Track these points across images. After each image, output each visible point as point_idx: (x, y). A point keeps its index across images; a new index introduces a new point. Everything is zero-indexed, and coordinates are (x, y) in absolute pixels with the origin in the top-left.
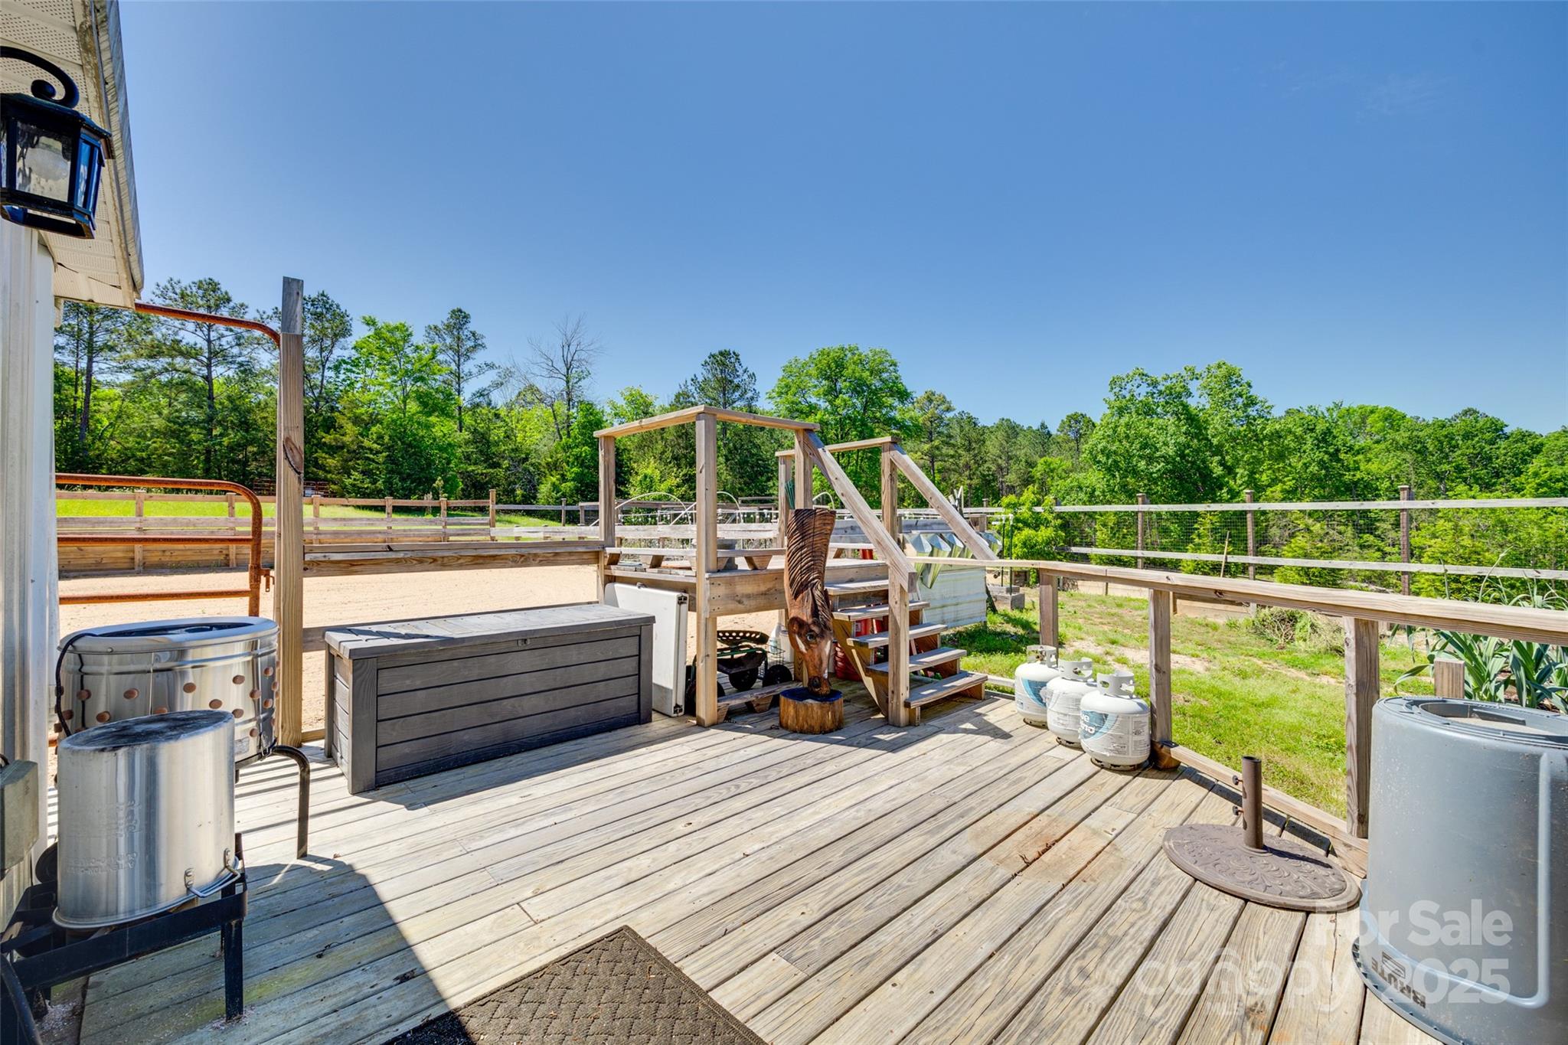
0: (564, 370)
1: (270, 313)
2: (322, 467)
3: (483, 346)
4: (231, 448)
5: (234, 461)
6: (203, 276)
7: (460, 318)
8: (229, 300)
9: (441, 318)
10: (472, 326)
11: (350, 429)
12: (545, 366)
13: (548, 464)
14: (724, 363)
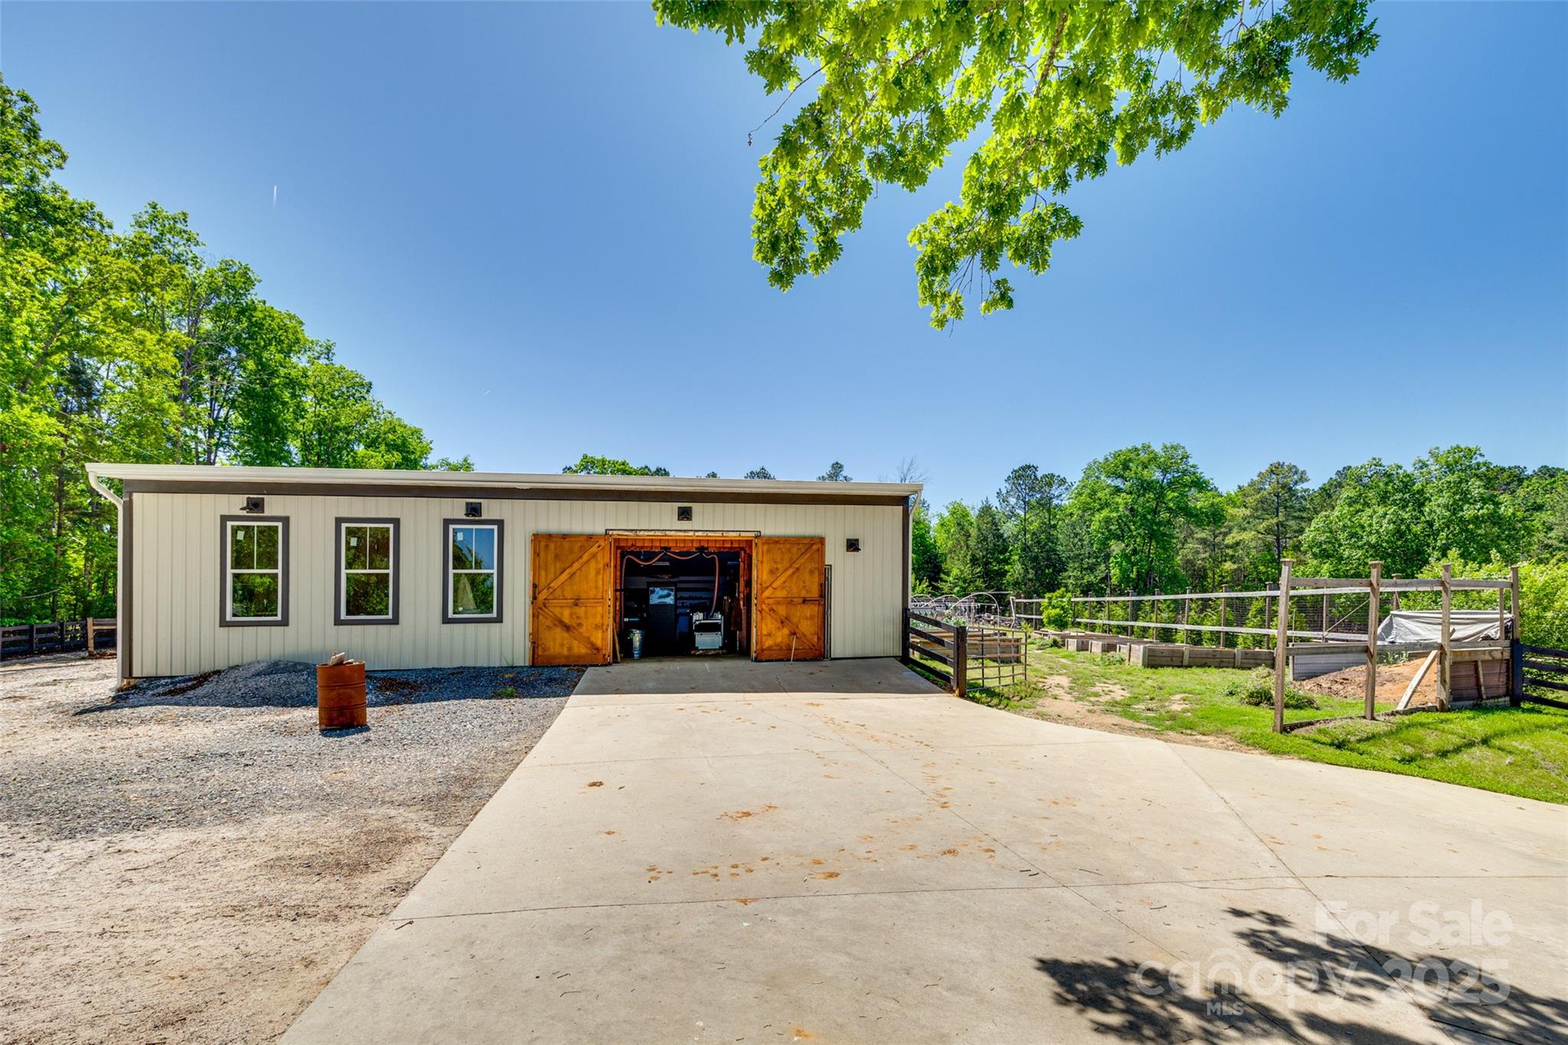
6: (709, 471)
7: (837, 467)
14: (1024, 476)
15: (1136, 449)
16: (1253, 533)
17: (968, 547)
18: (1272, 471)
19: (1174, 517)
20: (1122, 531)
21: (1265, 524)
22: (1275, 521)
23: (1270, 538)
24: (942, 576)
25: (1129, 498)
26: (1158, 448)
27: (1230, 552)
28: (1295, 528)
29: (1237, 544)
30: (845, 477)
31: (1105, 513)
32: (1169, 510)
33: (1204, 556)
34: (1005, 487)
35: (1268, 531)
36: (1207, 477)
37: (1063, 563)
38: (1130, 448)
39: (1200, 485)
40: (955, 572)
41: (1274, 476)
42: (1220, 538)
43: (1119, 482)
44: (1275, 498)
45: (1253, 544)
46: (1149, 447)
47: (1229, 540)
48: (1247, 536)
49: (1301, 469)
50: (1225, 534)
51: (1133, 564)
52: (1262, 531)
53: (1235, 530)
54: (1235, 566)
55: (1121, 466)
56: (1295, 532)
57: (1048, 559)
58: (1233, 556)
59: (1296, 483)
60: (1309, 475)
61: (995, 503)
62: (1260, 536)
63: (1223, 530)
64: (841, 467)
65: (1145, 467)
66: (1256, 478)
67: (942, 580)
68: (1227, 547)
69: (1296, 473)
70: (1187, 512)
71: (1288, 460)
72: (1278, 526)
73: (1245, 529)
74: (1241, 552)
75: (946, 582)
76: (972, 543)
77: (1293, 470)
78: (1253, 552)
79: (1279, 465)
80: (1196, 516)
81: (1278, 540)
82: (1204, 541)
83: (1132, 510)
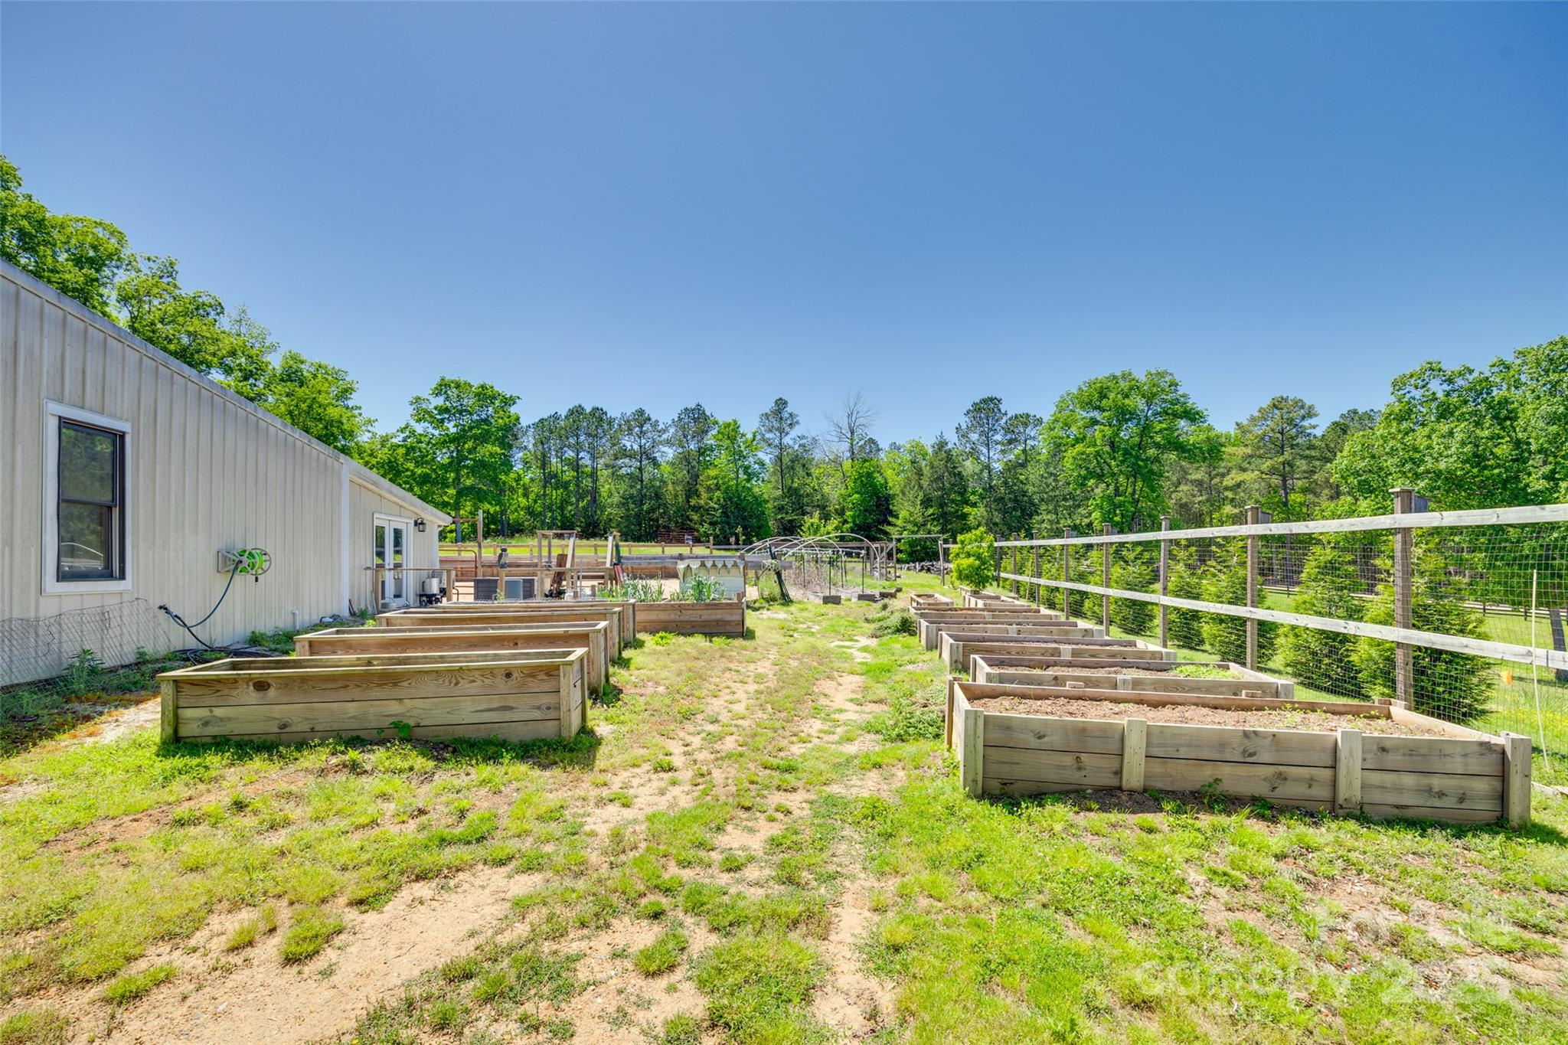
0: (849, 435)
1: (670, 423)
2: (691, 521)
3: (797, 422)
4: (648, 512)
5: (651, 519)
6: (637, 408)
7: (781, 403)
8: (649, 419)
9: (768, 406)
10: (789, 409)
11: (704, 495)
12: (834, 433)
13: (836, 510)
14: (986, 410)
15: (1115, 377)
16: (1257, 472)
17: (921, 487)
18: (1274, 405)
19: (1163, 453)
20: (1102, 470)
21: (1269, 463)
22: (1281, 459)
23: (1276, 480)
24: (890, 519)
25: (1108, 431)
26: (1141, 376)
27: (1230, 494)
28: (1305, 468)
29: (1238, 485)
30: (791, 415)
31: (1079, 447)
32: (1158, 446)
33: (1200, 498)
34: (964, 422)
35: (1273, 471)
36: (1200, 408)
37: (1034, 505)
38: (1107, 375)
39: (1192, 416)
40: (903, 514)
41: (1276, 411)
42: (1216, 480)
43: (1096, 414)
44: (1279, 436)
45: (1256, 486)
46: (1130, 374)
47: (1228, 481)
48: (1248, 476)
49: (1308, 403)
50: (1223, 475)
51: (1116, 506)
52: (1266, 470)
53: (1234, 472)
54: (1237, 511)
55: (1097, 397)
56: (1305, 472)
57: (1016, 501)
58: (1233, 500)
59: (1303, 418)
60: (1317, 409)
61: (952, 439)
62: (1264, 476)
63: (1221, 470)
64: (786, 403)
65: (1127, 396)
66: (1256, 414)
67: (889, 524)
68: (1226, 488)
69: (1302, 407)
70: (1180, 447)
71: (1292, 394)
72: (1284, 464)
73: (1244, 470)
74: (1242, 494)
75: (895, 525)
76: (925, 483)
77: (1299, 404)
78: (1256, 495)
79: (1284, 399)
80: (1189, 451)
81: (1284, 481)
82: (1199, 483)
83: (1112, 445)
